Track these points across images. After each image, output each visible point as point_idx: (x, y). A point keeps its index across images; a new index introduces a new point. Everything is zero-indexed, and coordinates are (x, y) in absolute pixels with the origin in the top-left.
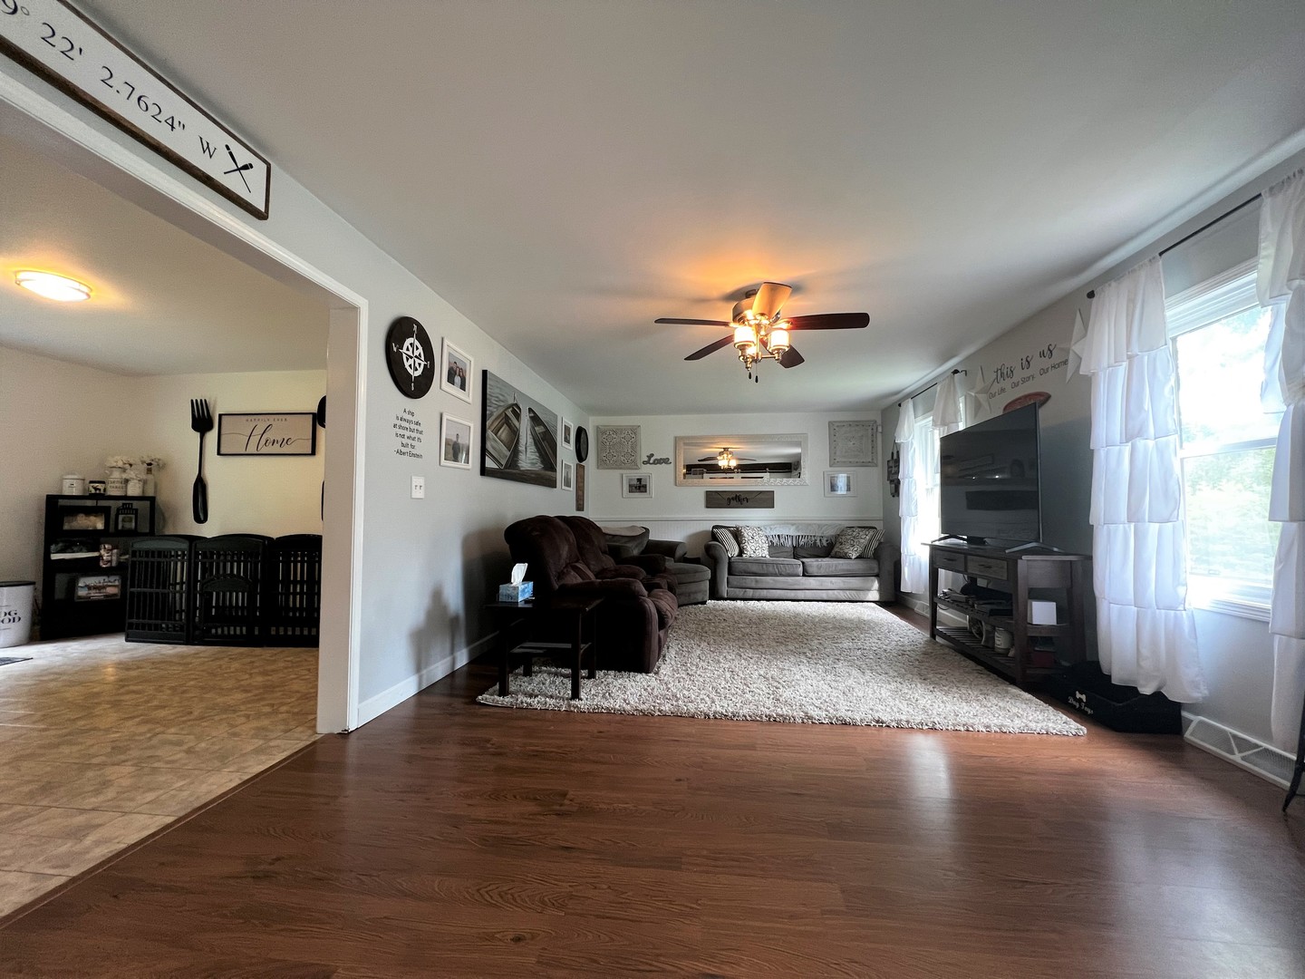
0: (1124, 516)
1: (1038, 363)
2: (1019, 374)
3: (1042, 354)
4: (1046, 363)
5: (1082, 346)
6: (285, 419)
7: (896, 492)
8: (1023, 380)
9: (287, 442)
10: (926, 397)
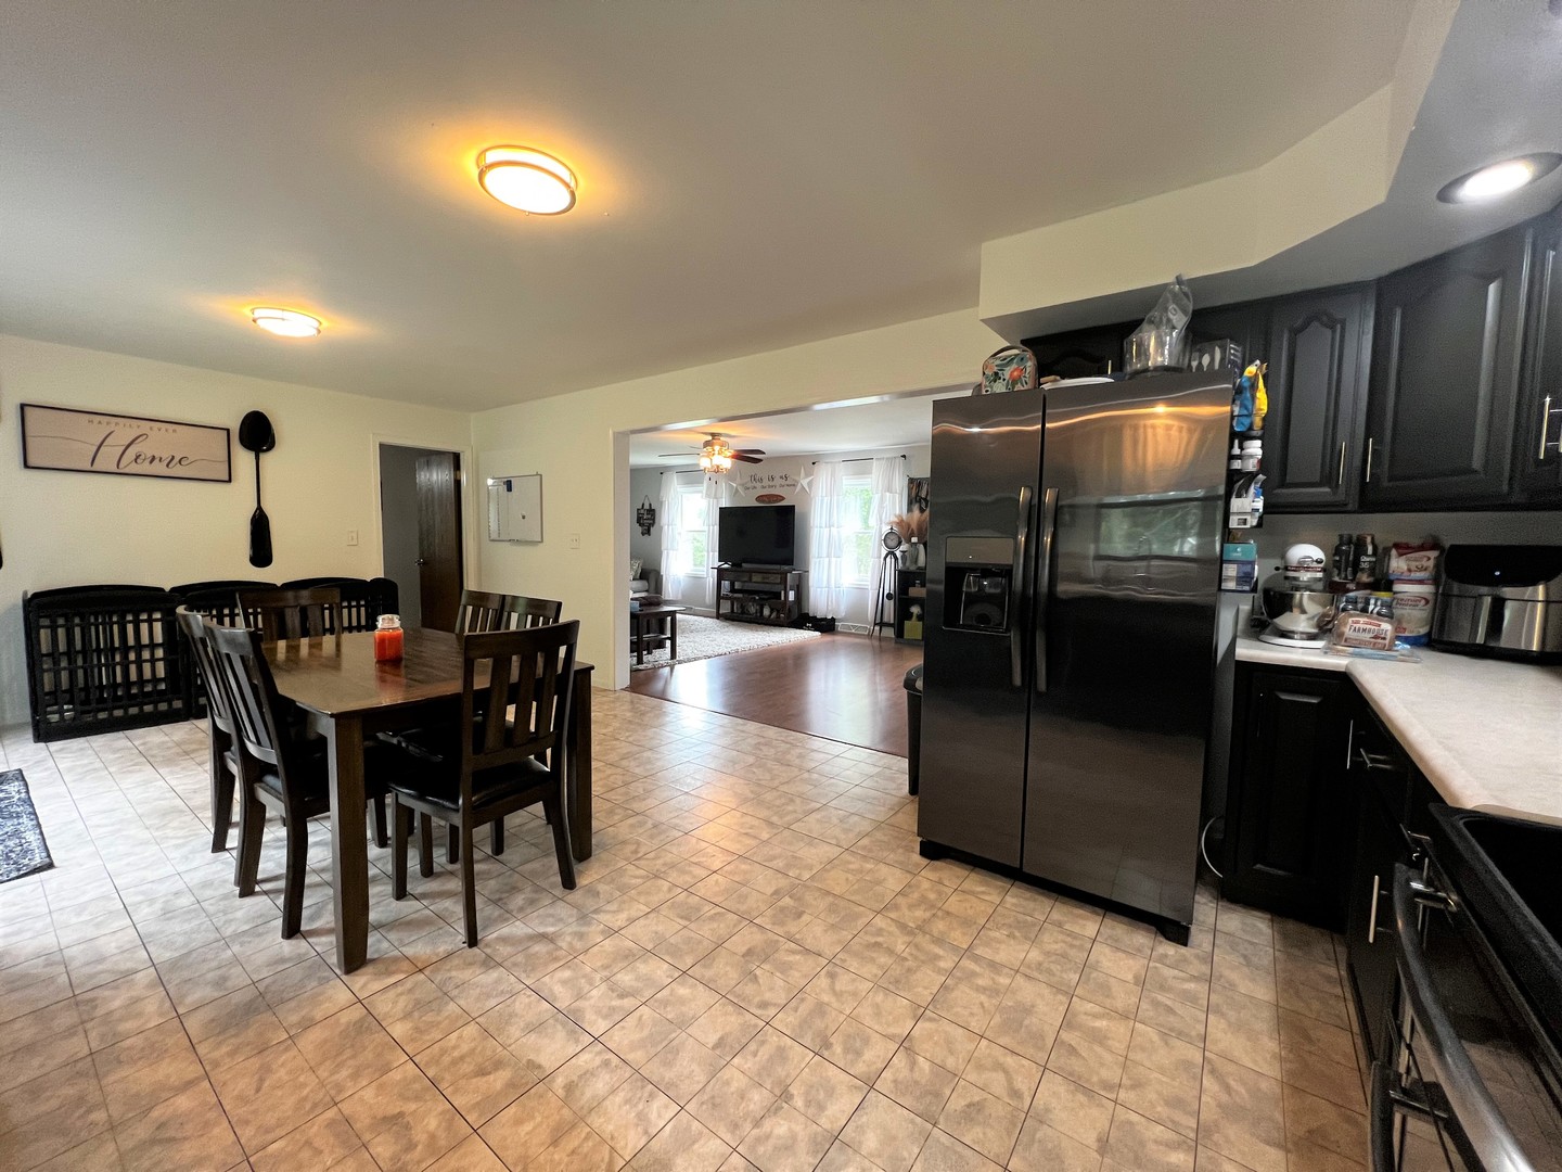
0: (825, 554)
1: (778, 481)
2: (766, 482)
3: (781, 477)
4: (783, 482)
5: (805, 482)
6: (174, 431)
7: (648, 532)
8: (769, 487)
9: (180, 462)
10: (691, 475)
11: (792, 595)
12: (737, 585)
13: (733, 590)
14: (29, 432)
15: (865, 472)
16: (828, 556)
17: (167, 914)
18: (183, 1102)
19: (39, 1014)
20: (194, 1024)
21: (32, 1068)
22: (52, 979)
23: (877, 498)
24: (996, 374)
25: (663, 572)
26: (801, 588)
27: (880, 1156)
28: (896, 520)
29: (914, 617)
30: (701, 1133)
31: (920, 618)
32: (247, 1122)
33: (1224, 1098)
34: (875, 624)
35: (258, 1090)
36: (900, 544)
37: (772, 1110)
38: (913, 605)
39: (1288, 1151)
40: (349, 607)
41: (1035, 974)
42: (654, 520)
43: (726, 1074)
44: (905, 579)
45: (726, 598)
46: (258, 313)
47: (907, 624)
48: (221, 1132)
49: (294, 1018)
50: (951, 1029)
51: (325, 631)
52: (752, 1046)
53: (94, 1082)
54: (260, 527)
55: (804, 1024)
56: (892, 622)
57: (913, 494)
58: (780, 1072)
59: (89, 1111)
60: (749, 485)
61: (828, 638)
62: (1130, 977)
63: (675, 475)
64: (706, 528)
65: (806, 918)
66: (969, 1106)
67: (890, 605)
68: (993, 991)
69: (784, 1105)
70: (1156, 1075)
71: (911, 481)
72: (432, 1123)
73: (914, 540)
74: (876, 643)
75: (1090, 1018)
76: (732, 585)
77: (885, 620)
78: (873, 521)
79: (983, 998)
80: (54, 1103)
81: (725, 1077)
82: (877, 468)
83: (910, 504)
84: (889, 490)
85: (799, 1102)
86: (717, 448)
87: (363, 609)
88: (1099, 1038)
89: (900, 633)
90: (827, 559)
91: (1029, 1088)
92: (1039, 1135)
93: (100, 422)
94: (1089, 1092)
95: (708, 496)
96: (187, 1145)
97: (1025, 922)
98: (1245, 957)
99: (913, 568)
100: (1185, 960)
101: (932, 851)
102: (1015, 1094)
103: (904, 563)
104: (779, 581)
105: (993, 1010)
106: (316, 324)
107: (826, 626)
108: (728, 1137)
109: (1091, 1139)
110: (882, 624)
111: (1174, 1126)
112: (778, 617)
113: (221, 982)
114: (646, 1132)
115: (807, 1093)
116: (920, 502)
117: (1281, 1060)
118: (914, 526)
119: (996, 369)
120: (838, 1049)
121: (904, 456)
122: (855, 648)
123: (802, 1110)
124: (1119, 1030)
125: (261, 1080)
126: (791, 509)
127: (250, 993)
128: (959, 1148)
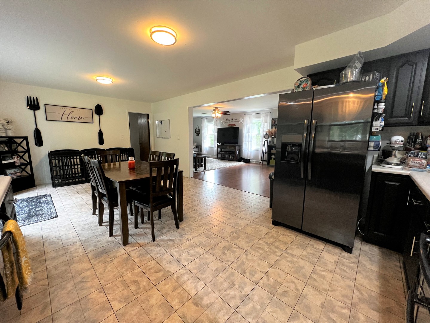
2: (231, 121)
4: (236, 120)
5: (242, 120)
6: (80, 110)
7: (198, 135)
8: (232, 122)
9: (81, 118)
10: (210, 119)
11: (238, 152)
12: (223, 150)
13: (221, 151)
14: (47, 111)
15: (259, 117)
16: (248, 141)
17: (83, 229)
18: (88, 273)
19: (56, 251)
20: (90, 255)
21: (56, 262)
22: (58, 243)
23: (262, 124)
24: (299, 86)
25: (202, 146)
26: (240, 150)
27: (258, 302)
28: (268, 131)
29: (273, 159)
30: (211, 292)
31: (274, 159)
32: (102, 279)
33: (360, 296)
34: (261, 161)
35: (104, 272)
36: (269, 137)
37: (230, 288)
38: (272, 155)
39: (379, 313)
40: (123, 155)
41: (305, 258)
42: (200, 132)
43: (218, 278)
44: (270, 148)
45: (219, 153)
46: (97, 78)
47: (270, 161)
48: (96, 280)
49: (112, 256)
50: (279, 271)
51: (117, 161)
52: (225, 271)
53: (68, 267)
54: (101, 134)
55: (239, 267)
56: (266, 160)
57: (273, 123)
58: (232, 278)
59: (68, 273)
60: (226, 122)
61: (248, 164)
62: (333, 261)
63: (205, 119)
64: (214, 134)
65: (240, 239)
66: (284, 292)
67: (266, 155)
68: (292, 262)
69: (233, 287)
70: (339, 288)
71: (273, 119)
72: (145, 283)
73: (273, 136)
74: (261, 166)
75: (320, 271)
76: (221, 149)
77: (264, 159)
78: (261, 131)
79: (289, 264)
80: (60, 271)
81: (217, 279)
82: (262, 116)
83: (272, 126)
84: (266, 122)
85: (237, 286)
86: (217, 111)
87: (126, 156)
88: (323, 277)
89: (268, 163)
90: (248, 142)
91: (302, 289)
92: (304, 301)
93: (62, 108)
94: (319, 291)
95: (214, 125)
96: (89, 283)
97: (302, 244)
98: (369, 258)
99: (272, 145)
100: (351, 257)
101: (276, 223)
102: (297, 290)
103: (270, 143)
104: (234, 148)
105: (292, 267)
106: (111, 80)
107: (247, 161)
108: (218, 293)
109: (319, 304)
110: (263, 161)
111: (345, 303)
112: (234, 158)
113: (95, 246)
114: (197, 290)
115: (239, 284)
116: (275, 125)
117: (379, 287)
118: (273, 133)
119: (299, 84)
120: (248, 274)
121: (271, 112)
122: (255, 167)
123: (238, 288)
124: (329, 276)
125: (105, 270)
126: (238, 128)
127: (102, 249)
128: (281, 302)
